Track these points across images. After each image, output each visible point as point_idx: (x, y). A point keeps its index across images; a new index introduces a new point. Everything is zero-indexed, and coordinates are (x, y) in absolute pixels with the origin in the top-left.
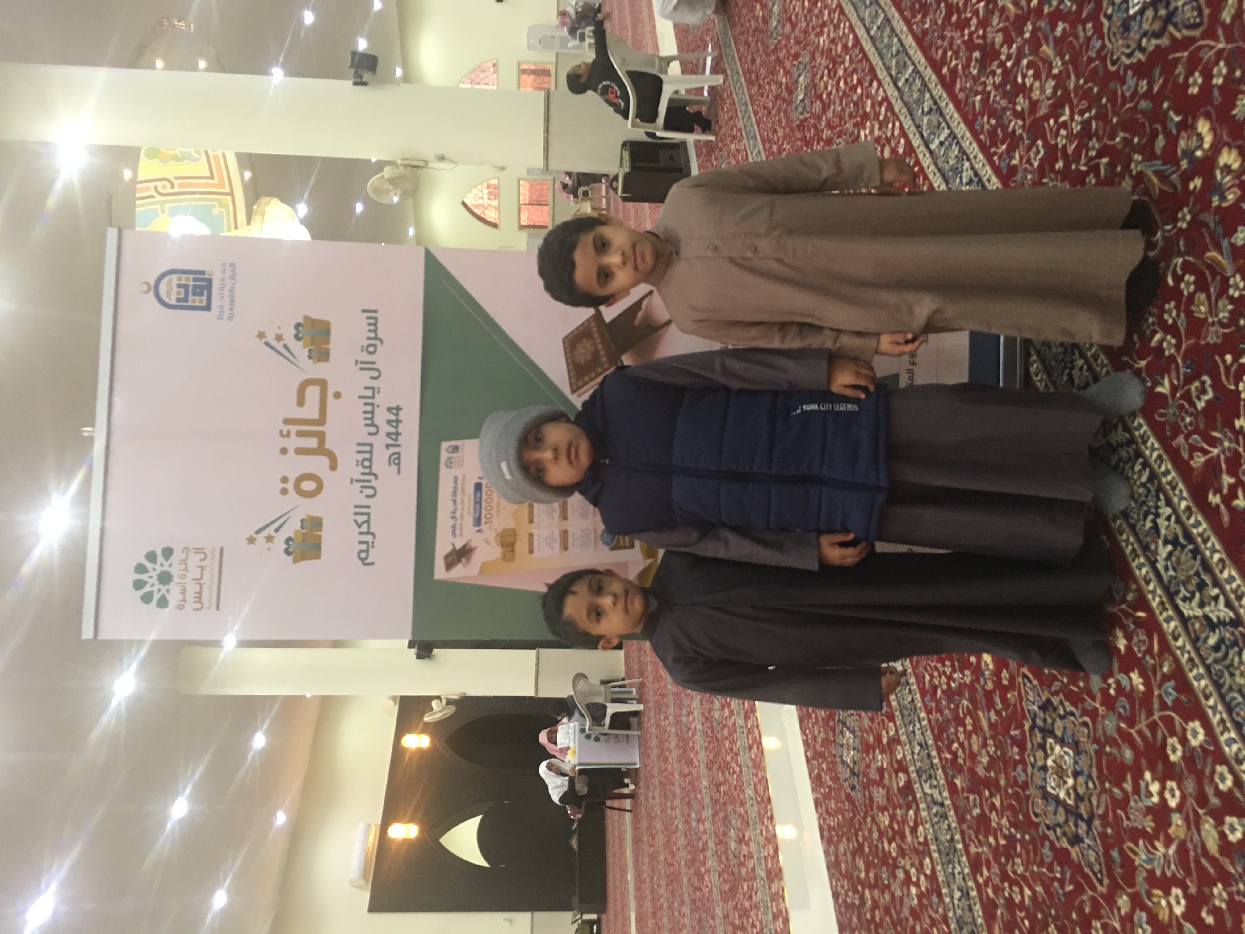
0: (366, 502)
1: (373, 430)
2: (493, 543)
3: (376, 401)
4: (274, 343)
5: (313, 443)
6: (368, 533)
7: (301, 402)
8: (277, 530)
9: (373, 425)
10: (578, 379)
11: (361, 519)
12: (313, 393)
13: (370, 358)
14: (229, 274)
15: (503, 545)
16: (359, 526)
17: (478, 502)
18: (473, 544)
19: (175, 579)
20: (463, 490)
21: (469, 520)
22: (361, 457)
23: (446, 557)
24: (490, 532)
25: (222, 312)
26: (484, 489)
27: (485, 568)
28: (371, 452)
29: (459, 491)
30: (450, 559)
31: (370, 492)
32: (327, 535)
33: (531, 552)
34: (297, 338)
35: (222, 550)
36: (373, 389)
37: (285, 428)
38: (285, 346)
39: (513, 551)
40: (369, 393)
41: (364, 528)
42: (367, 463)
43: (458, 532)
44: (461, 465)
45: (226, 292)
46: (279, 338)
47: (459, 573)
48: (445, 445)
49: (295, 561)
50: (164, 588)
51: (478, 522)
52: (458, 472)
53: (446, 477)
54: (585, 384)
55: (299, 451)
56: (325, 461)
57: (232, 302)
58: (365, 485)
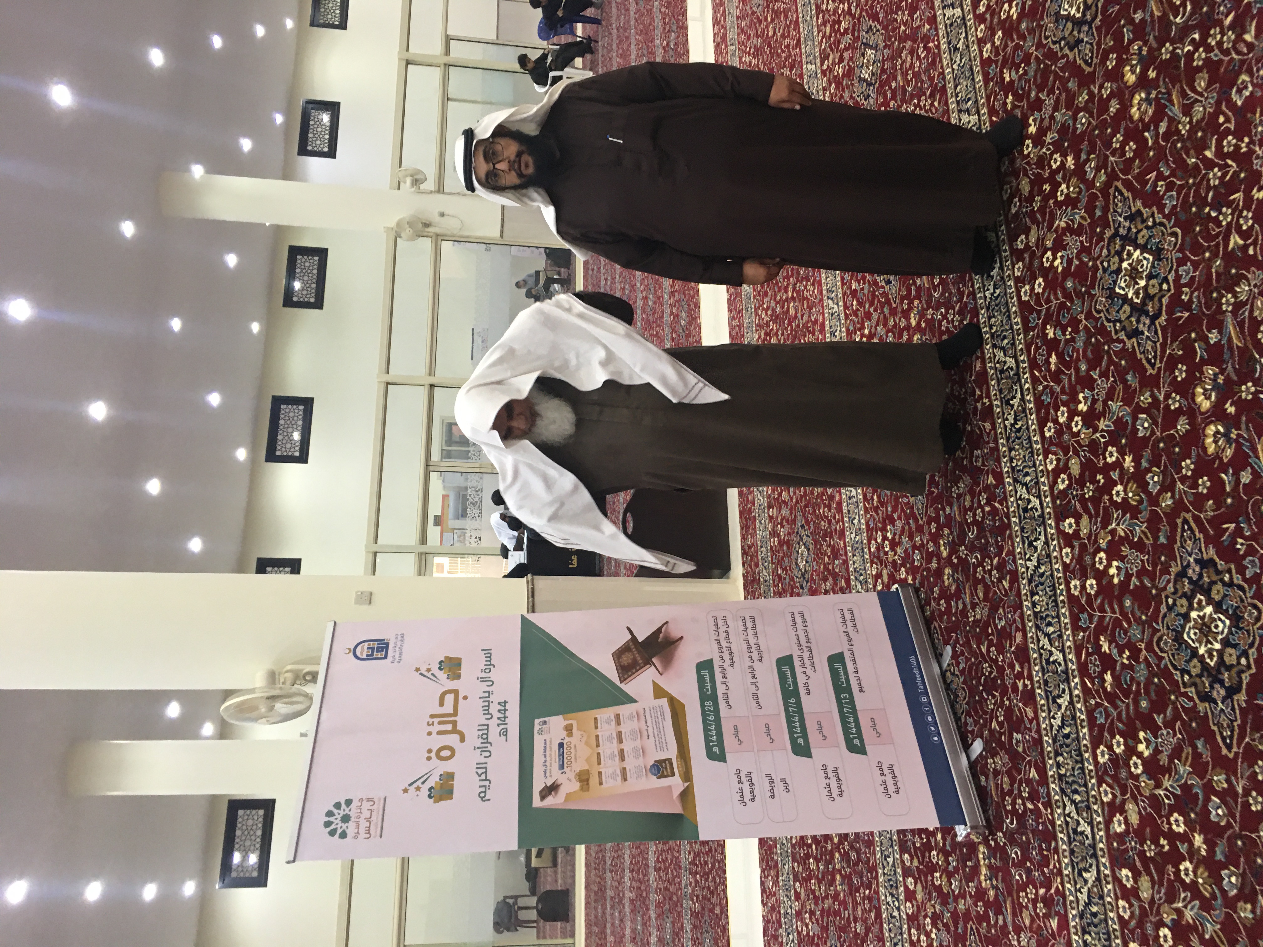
0: (484, 760)
1: (489, 716)
2: (573, 780)
3: (491, 699)
4: (426, 673)
5: (449, 727)
6: (486, 780)
7: (441, 704)
8: (423, 783)
9: (488, 713)
10: (623, 675)
11: (480, 771)
12: (450, 698)
13: (487, 675)
14: (399, 638)
15: (580, 780)
16: (480, 776)
17: (562, 755)
18: (559, 782)
19: (353, 819)
20: (551, 747)
21: (556, 766)
22: (481, 733)
23: (541, 792)
24: (570, 773)
25: (394, 660)
26: (565, 746)
27: (569, 796)
28: (487, 729)
29: (548, 749)
30: (544, 793)
31: (488, 754)
32: (457, 784)
33: (601, 784)
34: (440, 669)
35: (385, 799)
36: (489, 692)
37: (431, 721)
38: (433, 674)
39: (588, 784)
40: (487, 695)
41: (483, 777)
42: (485, 736)
43: (548, 774)
44: (549, 732)
45: (397, 649)
46: (429, 670)
47: (551, 801)
48: (537, 721)
49: (435, 802)
50: (344, 826)
51: (562, 767)
52: (545, 737)
53: (538, 742)
54: (629, 676)
55: (439, 733)
56: (456, 737)
57: (401, 653)
58: (483, 749)
